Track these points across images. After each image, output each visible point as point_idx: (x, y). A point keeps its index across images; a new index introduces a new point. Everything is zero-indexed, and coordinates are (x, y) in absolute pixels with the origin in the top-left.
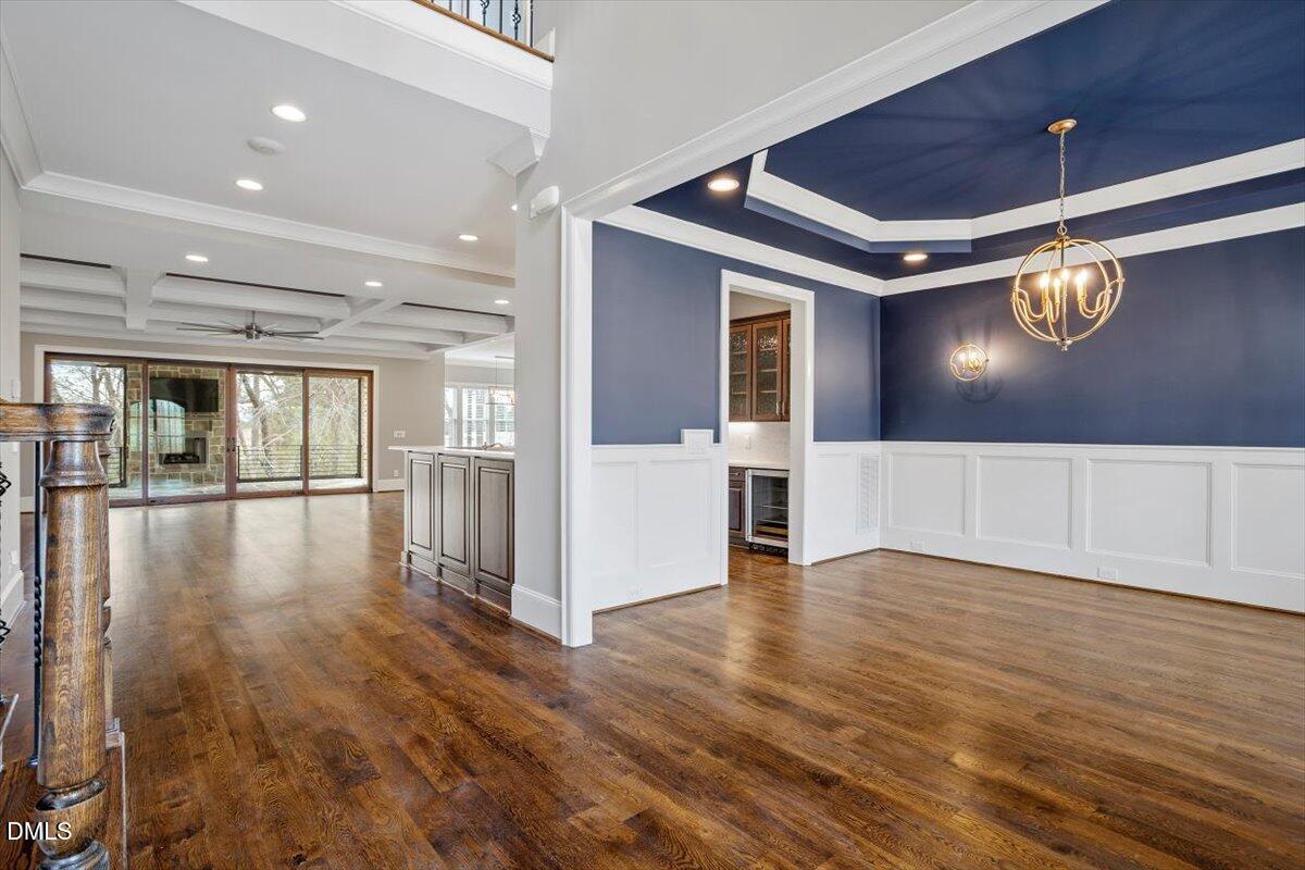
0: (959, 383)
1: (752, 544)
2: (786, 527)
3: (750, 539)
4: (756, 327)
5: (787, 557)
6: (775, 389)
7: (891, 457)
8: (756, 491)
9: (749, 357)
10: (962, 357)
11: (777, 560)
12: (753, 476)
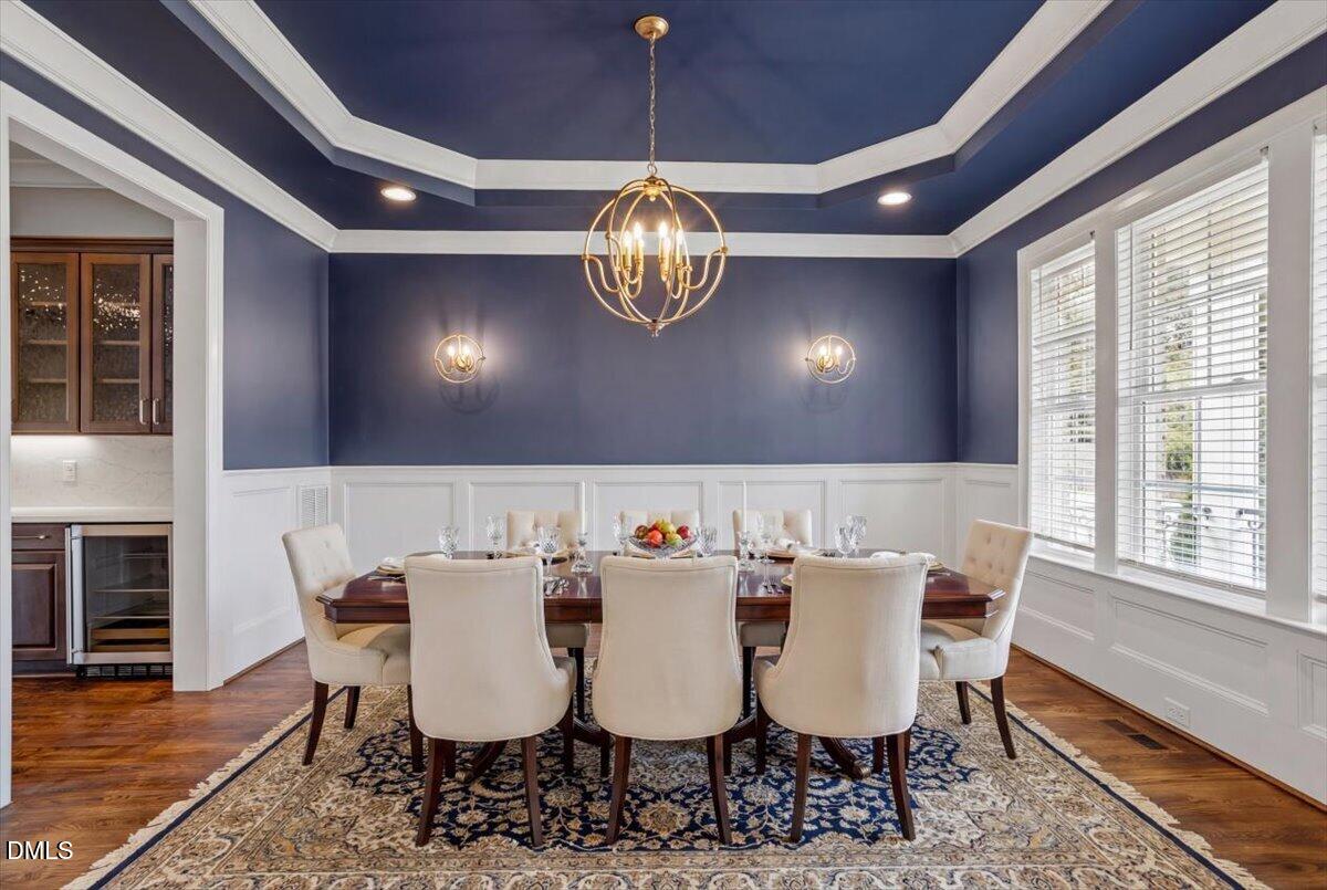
0: (444, 386)
1: (82, 668)
2: (166, 624)
3: (76, 656)
4: (87, 259)
5: (170, 678)
6: (138, 378)
7: (346, 489)
8: (92, 563)
9: (72, 317)
10: (451, 351)
11: (147, 690)
12: (84, 539)
